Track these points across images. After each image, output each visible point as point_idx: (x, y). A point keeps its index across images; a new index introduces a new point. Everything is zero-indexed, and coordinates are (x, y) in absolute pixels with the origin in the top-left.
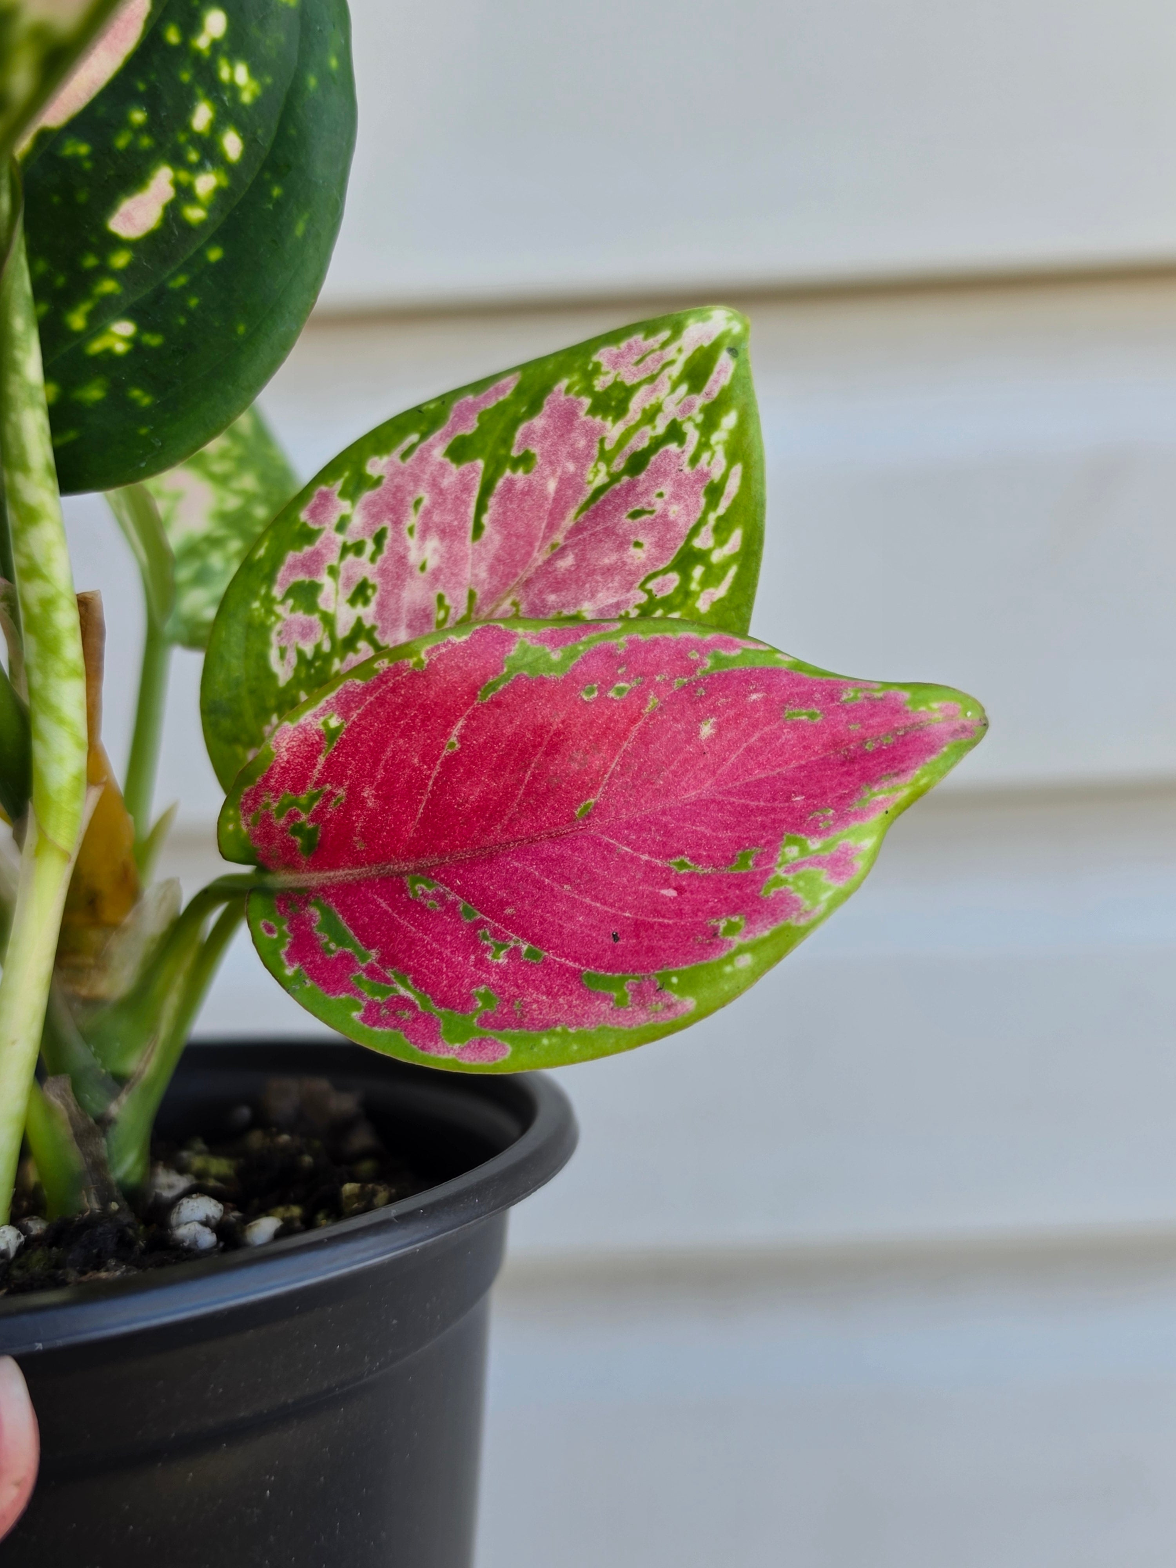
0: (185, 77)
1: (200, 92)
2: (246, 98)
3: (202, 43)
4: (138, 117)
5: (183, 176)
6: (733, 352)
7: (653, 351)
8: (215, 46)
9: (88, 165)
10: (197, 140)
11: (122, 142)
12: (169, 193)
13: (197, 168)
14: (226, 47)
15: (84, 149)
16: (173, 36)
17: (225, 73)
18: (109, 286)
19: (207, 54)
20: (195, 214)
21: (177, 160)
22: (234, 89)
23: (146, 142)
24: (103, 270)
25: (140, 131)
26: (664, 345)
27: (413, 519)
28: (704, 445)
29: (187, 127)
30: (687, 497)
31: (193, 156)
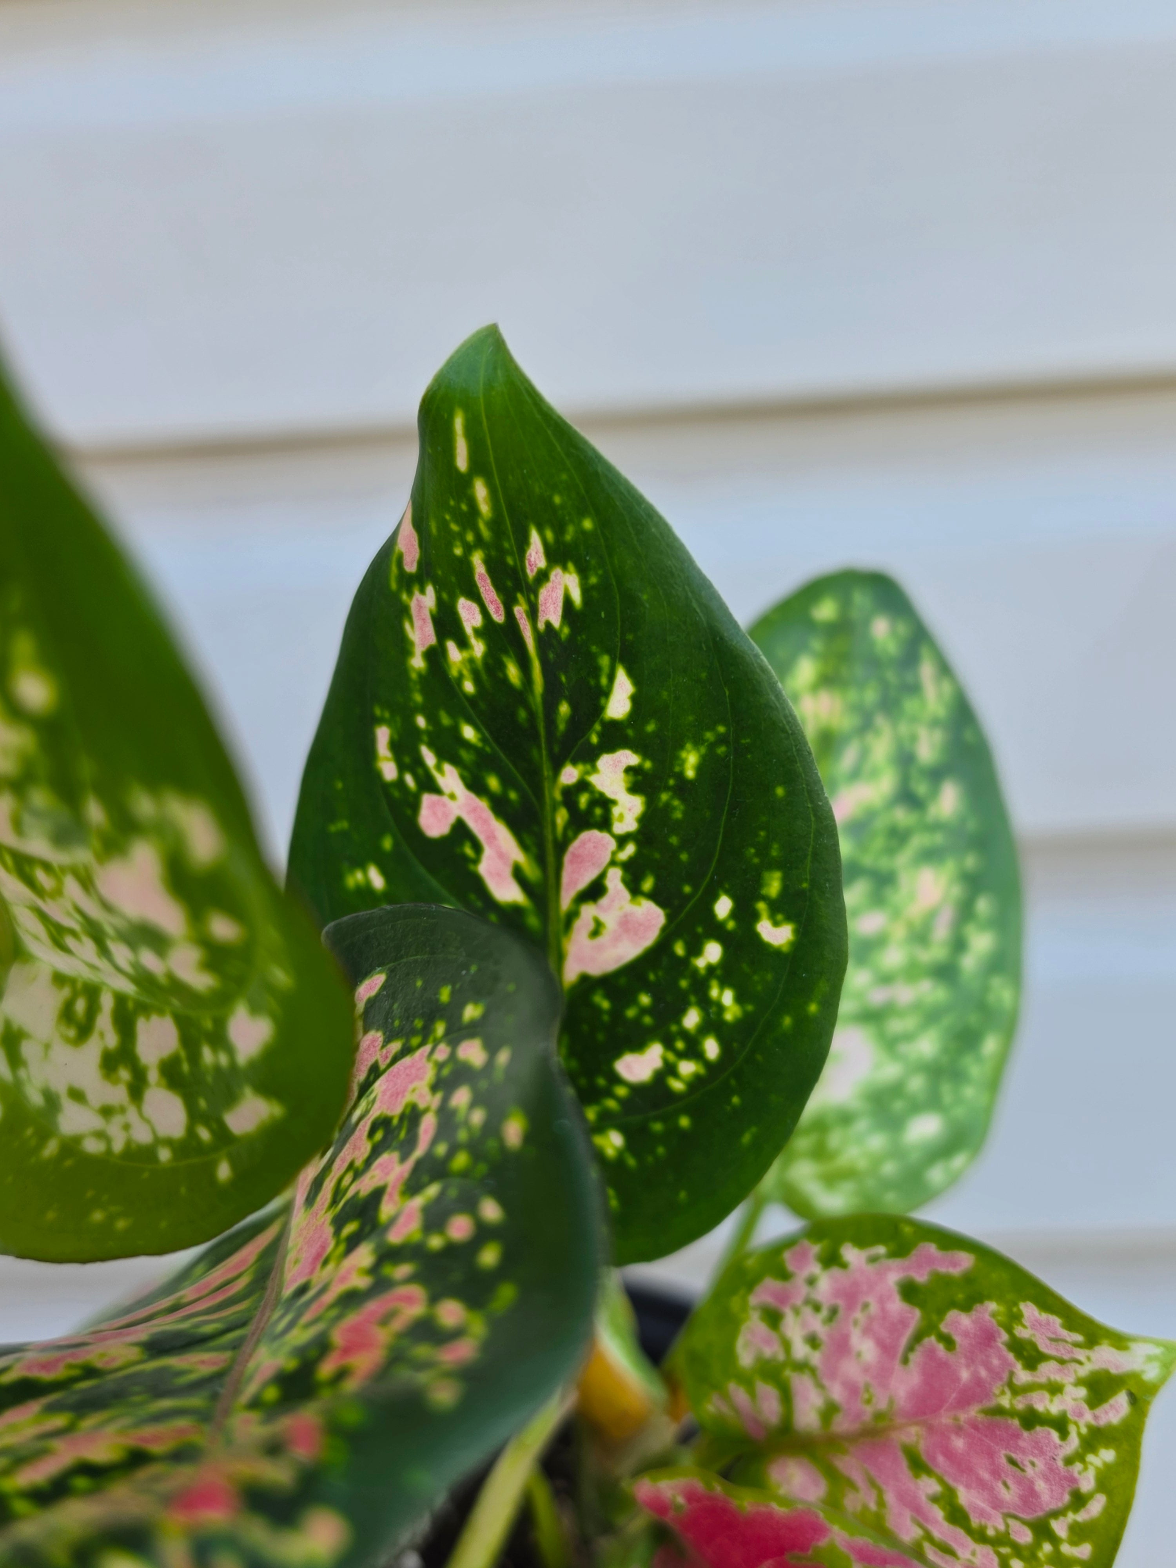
0: (684, 984)
1: (693, 999)
2: (729, 1017)
3: (701, 963)
4: (645, 999)
5: (671, 1057)
6: (1133, 1399)
7: (1066, 1341)
8: (711, 969)
9: (606, 1018)
10: (684, 1034)
11: (631, 1013)
12: (658, 1064)
13: (682, 1055)
14: (719, 972)
15: (605, 1005)
16: (679, 949)
17: (714, 992)
18: (611, 1104)
19: (703, 972)
20: (677, 1085)
21: (668, 1044)
22: (721, 1008)
23: (647, 1020)
24: (609, 1094)
25: (644, 1011)
26: (1076, 1345)
27: (859, 1315)
28: (1079, 1457)
29: (679, 1022)
30: (1053, 1483)
31: (680, 1045)
